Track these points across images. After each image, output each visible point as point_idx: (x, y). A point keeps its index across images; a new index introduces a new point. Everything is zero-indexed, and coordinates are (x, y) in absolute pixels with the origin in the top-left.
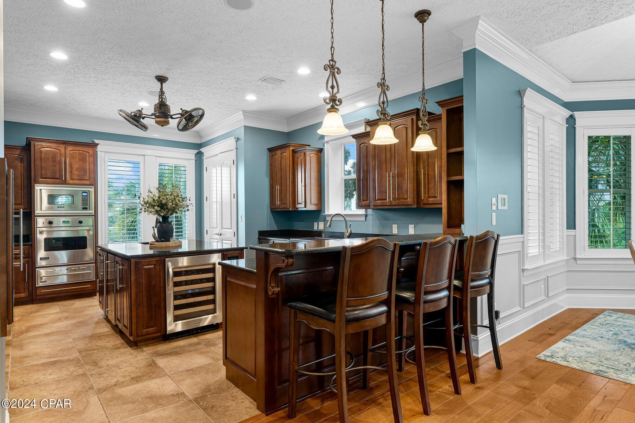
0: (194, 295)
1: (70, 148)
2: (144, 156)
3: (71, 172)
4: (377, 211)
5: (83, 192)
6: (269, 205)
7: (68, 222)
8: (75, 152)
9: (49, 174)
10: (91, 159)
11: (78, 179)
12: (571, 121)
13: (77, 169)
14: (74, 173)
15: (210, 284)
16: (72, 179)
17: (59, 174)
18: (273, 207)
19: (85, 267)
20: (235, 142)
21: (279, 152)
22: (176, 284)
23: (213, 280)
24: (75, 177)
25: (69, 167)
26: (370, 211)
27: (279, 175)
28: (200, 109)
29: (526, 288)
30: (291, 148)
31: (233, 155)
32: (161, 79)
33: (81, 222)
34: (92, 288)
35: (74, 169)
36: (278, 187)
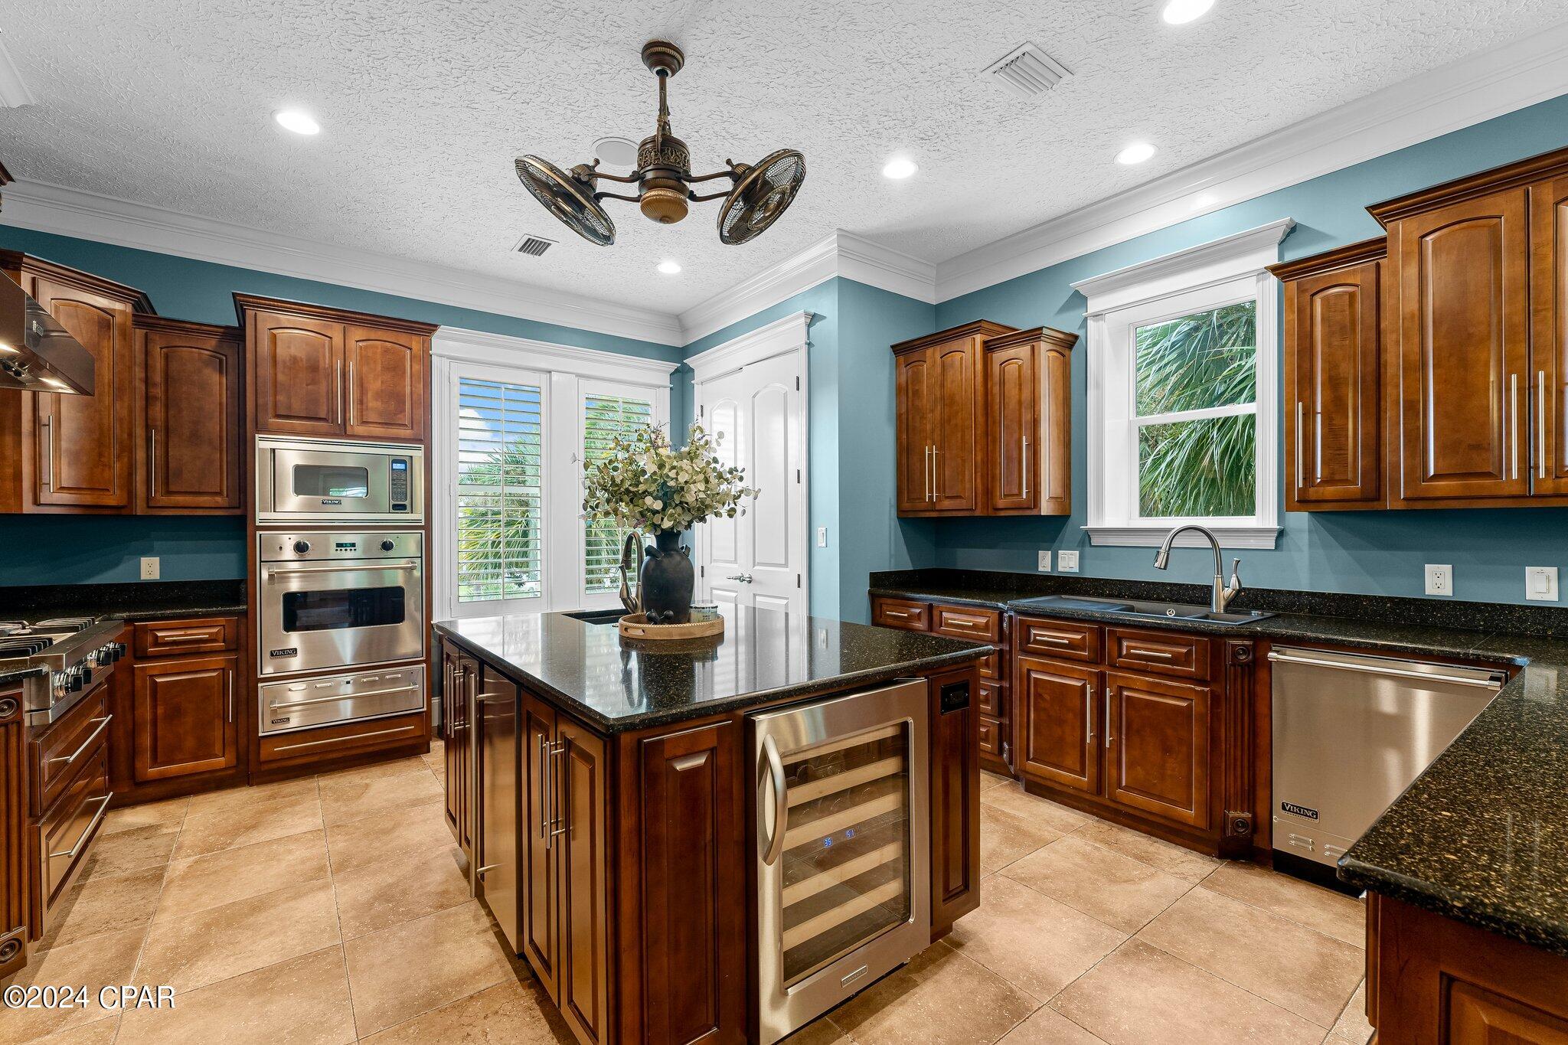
1: (357, 333)
2: (550, 372)
3: (361, 402)
5: (395, 461)
6: (894, 501)
7: (353, 545)
8: (372, 347)
9: (298, 407)
10: (416, 367)
11: (380, 423)
13: (378, 395)
14: (370, 405)
16: (365, 423)
17: (328, 406)
18: (906, 505)
19: (400, 676)
20: (804, 329)
21: (933, 354)
24: (372, 417)
25: (355, 388)
27: (933, 417)
30: (981, 339)
31: (795, 364)
32: (662, 57)
33: (387, 546)
34: (418, 734)
35: (370, 395)
36: (932, 451)
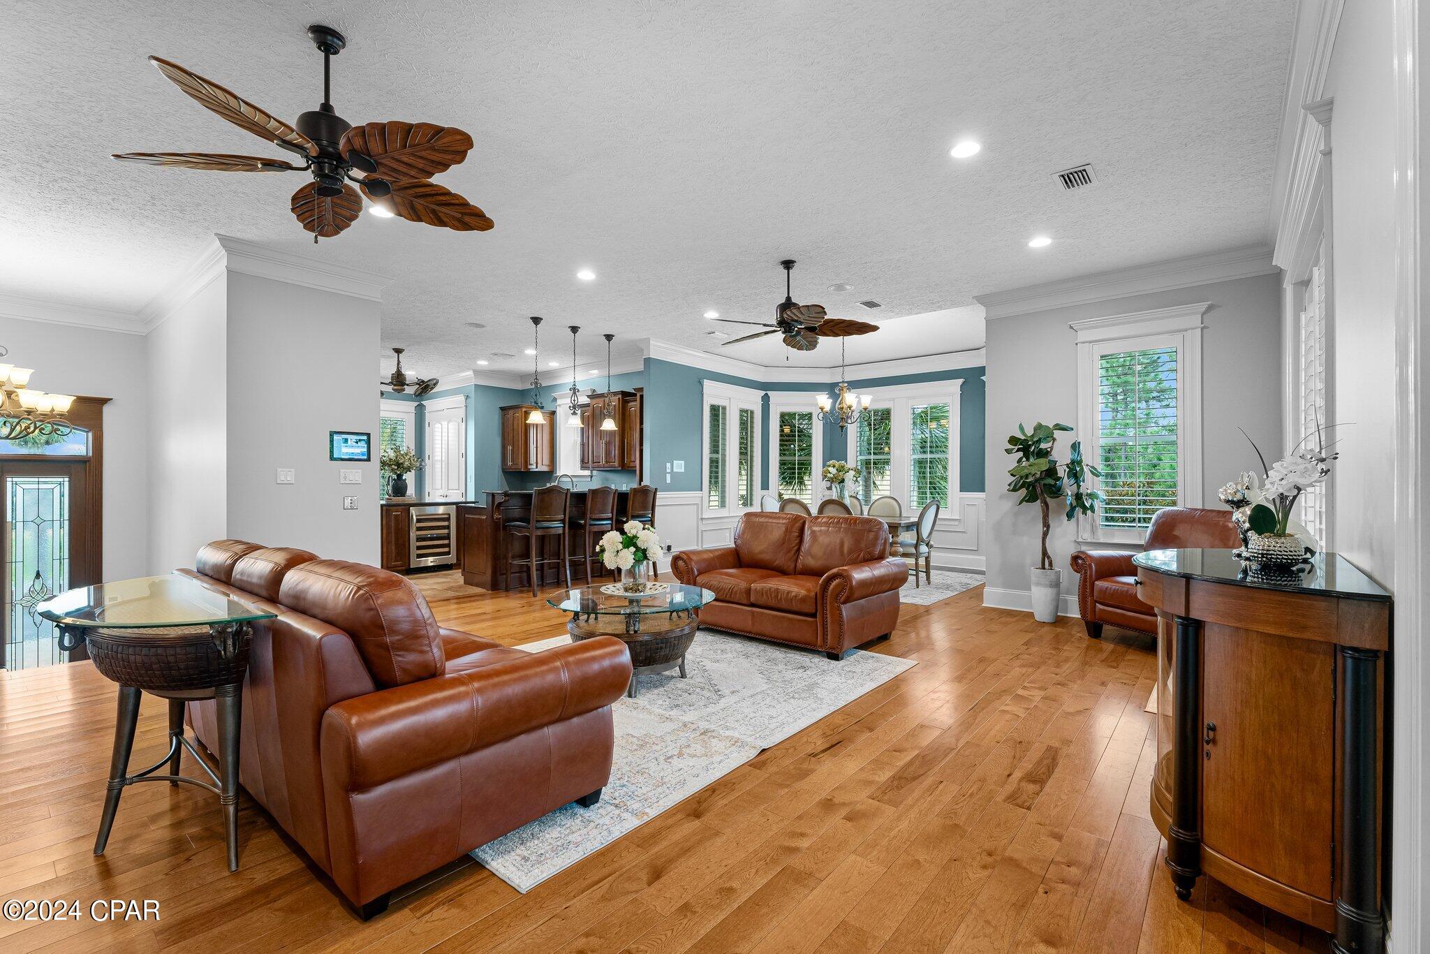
0: (432, 539)
4: (601, 472)
6: (500, 465)
12: (766, 399)
15: (446, 531)
18: (504, 467)
20: (464, 400)
21: (511, 412)
22: (419, 529)
23: (448, 527)
26: (595, 473)
27: (511, 435)
28: (434, 379)
29: (704, 533)
30: (524, 410)
31: (462, 413)
32: (398, 351)
36: (510, 448)
